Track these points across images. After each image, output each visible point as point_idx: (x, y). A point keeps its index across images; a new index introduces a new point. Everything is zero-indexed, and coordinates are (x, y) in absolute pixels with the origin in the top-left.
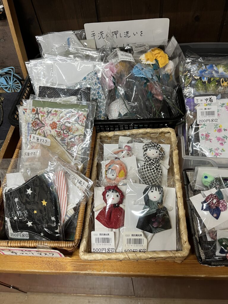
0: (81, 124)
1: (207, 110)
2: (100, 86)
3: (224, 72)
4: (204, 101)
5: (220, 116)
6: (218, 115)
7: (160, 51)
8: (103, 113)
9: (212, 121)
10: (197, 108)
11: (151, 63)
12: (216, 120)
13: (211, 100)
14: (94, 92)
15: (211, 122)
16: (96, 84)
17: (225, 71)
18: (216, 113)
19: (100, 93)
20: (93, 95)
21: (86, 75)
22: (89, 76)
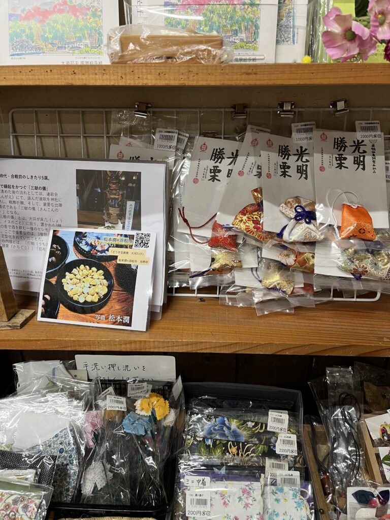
0: (29, 516)
1: (198, 497)
2: (73, 448)
3: (237, 429)
4: (196, 483)
5: (214, 507)
6: (211, 505)
7: (159, 398)
8: (73, 485)
9: (204, 513)
10: (187, 492)
11: (146, 414)
12: (209, 513)
13: (204, 483)
14: (66, 455)
15: (202, 516)
16: (69, 444)
17: (239, 428)
18: (209, 503)
19: (73, 456)
20: (63, 459)
21: (58, 432)
22: (63, 434)
